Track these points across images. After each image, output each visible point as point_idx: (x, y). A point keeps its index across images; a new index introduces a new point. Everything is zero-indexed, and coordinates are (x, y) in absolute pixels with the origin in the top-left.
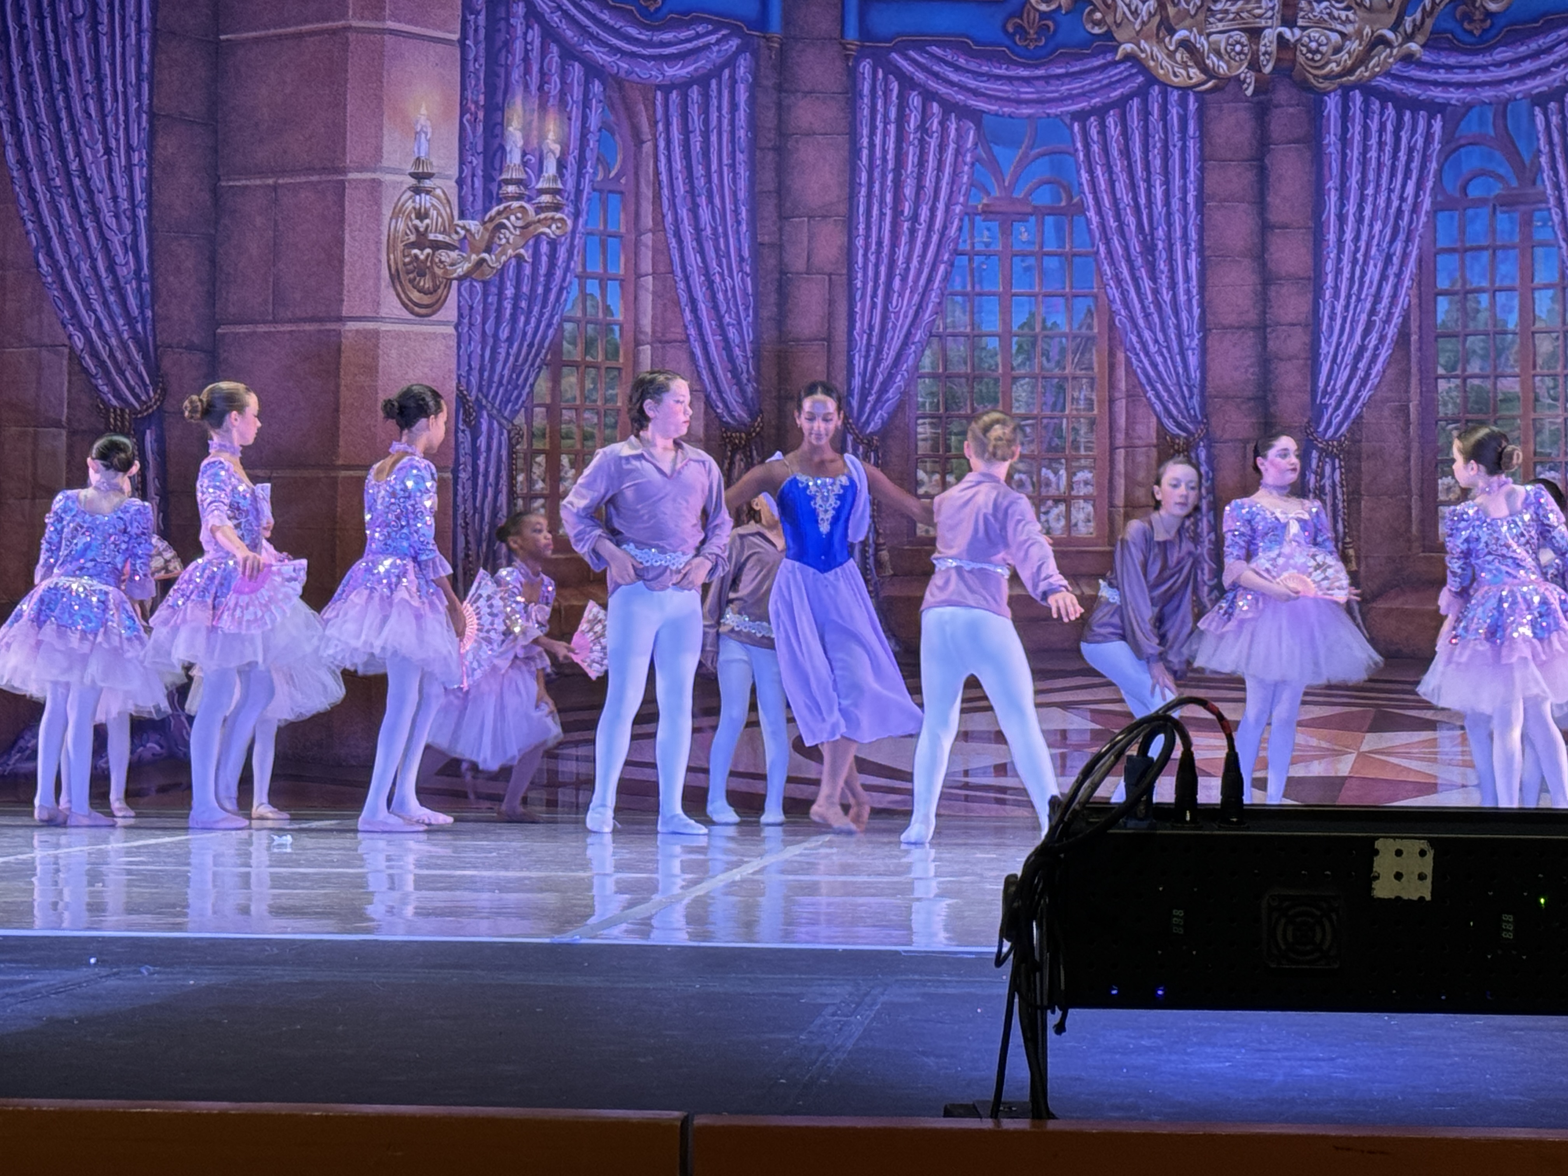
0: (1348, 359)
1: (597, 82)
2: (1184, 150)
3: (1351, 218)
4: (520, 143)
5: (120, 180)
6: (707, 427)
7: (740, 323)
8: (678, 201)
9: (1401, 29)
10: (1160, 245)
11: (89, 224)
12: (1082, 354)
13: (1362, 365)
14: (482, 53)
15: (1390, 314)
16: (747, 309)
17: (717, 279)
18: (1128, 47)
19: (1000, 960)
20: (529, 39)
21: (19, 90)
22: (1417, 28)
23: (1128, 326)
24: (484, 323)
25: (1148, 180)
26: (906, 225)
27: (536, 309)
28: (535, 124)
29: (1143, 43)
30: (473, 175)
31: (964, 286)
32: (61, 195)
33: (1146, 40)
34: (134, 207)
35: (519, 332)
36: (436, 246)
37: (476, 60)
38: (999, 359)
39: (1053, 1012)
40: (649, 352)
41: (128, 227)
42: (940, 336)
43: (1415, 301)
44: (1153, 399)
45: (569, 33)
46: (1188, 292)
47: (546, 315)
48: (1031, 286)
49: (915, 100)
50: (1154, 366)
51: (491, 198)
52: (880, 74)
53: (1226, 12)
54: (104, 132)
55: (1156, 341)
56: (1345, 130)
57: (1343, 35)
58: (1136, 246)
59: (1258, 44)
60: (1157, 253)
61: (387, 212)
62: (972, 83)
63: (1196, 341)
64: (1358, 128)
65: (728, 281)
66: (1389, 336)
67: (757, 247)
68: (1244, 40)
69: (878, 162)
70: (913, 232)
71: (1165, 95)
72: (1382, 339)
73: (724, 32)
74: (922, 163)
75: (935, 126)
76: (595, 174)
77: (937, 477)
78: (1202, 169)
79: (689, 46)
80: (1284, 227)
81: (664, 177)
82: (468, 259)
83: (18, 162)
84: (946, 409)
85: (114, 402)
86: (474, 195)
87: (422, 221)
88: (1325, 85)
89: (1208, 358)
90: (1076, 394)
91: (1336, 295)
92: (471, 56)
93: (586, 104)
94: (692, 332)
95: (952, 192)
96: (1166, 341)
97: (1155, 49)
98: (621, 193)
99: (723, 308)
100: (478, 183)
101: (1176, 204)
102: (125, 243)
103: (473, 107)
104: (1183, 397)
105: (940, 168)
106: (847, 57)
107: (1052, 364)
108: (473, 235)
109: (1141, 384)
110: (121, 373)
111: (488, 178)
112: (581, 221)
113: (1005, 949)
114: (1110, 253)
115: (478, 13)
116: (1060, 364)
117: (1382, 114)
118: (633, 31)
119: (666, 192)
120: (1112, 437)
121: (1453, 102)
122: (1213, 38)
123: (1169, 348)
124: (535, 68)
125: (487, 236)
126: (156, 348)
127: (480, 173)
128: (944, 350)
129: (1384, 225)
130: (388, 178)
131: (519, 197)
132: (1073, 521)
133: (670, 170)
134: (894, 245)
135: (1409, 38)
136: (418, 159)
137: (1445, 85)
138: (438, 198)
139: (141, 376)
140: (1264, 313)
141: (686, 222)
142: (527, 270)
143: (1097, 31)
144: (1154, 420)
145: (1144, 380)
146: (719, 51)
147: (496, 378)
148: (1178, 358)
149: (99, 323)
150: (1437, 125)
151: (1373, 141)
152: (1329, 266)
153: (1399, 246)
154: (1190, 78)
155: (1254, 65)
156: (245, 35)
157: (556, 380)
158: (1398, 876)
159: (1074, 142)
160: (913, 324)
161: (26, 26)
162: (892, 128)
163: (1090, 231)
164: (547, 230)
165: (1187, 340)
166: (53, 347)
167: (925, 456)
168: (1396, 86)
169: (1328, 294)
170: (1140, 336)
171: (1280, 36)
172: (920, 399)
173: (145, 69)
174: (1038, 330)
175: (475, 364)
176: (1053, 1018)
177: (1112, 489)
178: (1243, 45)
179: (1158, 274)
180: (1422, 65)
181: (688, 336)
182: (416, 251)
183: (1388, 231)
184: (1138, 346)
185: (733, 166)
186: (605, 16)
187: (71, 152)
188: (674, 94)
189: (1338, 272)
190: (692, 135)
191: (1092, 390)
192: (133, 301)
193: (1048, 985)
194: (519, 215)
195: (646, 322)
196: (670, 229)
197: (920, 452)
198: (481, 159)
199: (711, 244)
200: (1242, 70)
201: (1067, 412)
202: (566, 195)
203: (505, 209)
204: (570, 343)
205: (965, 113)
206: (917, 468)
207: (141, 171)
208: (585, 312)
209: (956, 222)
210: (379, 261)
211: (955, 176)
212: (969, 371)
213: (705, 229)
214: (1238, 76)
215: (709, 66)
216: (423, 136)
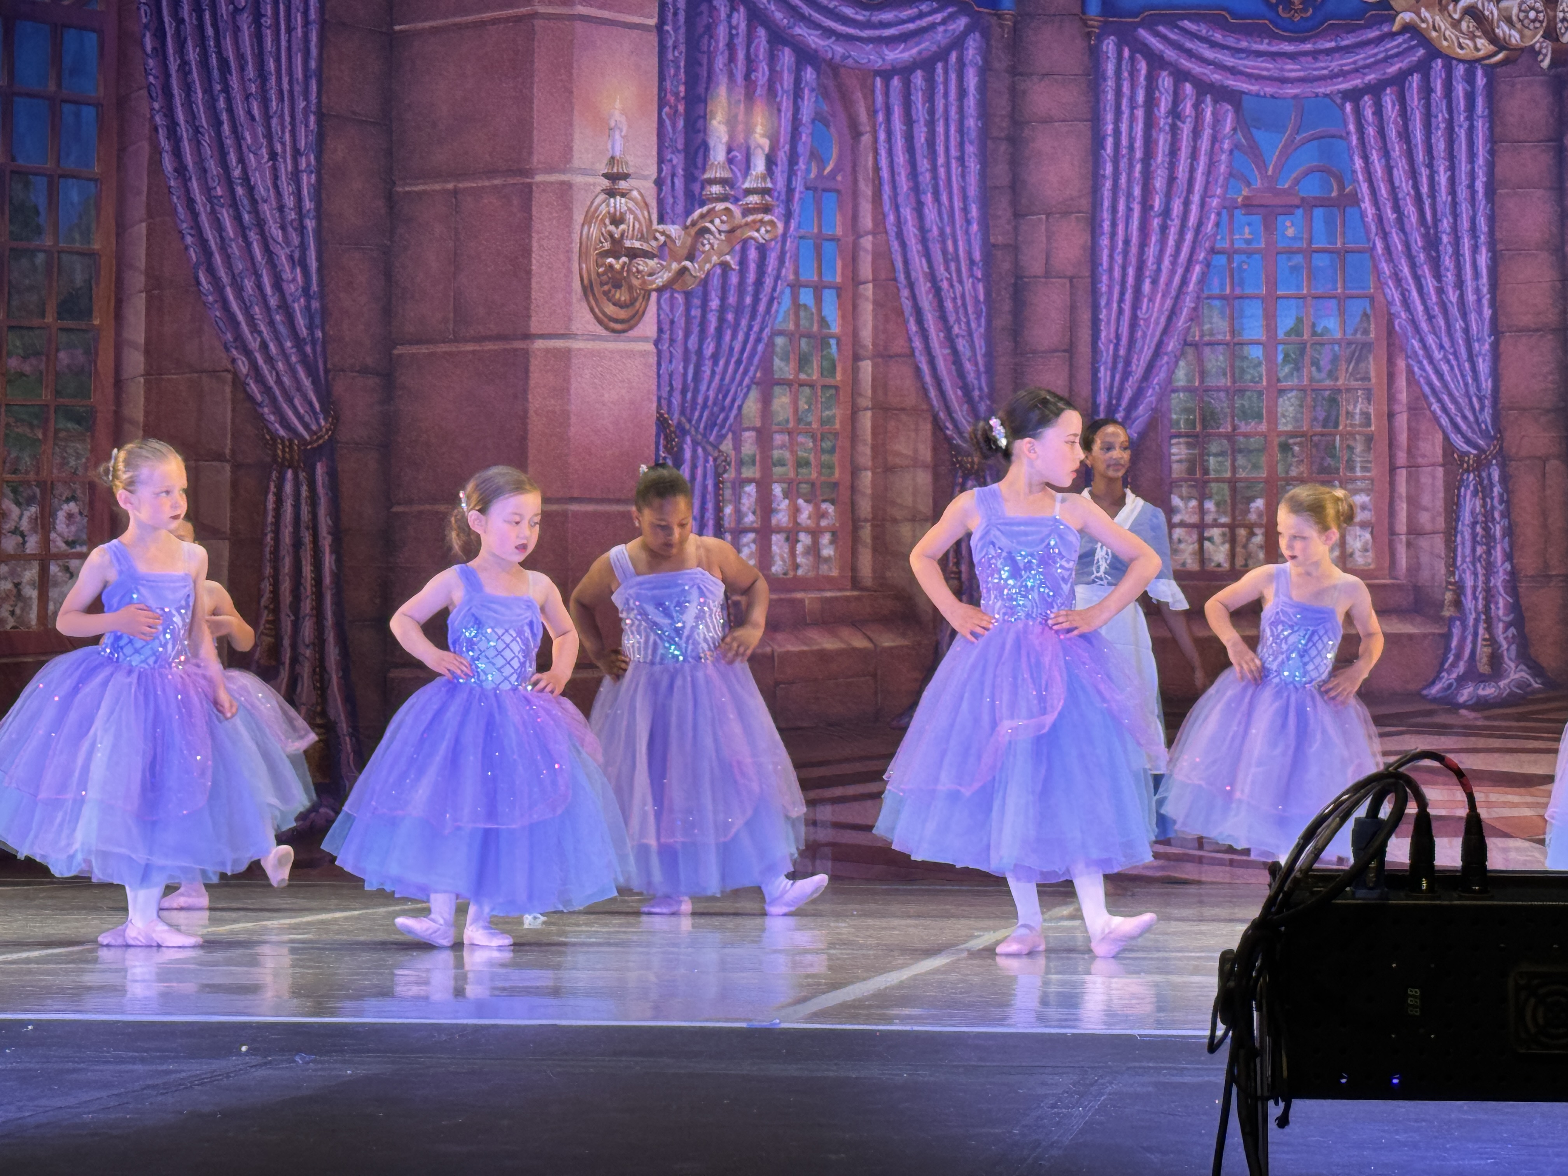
1: (809, 70)
2: (1471, 130)
4: (725, 138)
5: (287, 189)
6: (935, 450)
7: (970, 334)
8: (901, 199)
10: (1445, 239)
11: (253, 236)
12: (1357, 364)
14: (682, 39)
16: (978, 318)
18: (1407, 17)
19: (1213, 1046)
20: (734, 22)
21: (176, 90)
23: (1409, 330)
24: (686, 337)
25: (1430, 166)
26: (1156, 223)
27: (744, 323)
28: (741, 117)
29: (1424, 13)
30: (673, 175)
31: (1223, 289)
32: (222, 206)
33: (1427, 8)
34: (301, 216)
35: (725, 347)
36: (633, 254)
37: (675, 47)
38: (1263, 369)
39: (1277, 1103)
40: (870, 369)
41: (296, 240)
42: (1195, 345)
44: (1439, 412)
45: (778, 15)
46: (1477, 291)
47: (756, 328)
48: (1298, 287)
49: (1165, 81)
50: (1440, 374)
51: (694, 199)
52: (1126, 53)
54: (269, 136)
55: (1441, 347)
58: (1417, 241)
59: (1555, 9)
60: (1441, 248)
61: (579, 217)
62: (1229, 61)
63: (1487, 347)
65: (958, 287)
67: (989, 249)
69: (1124, 151)
70: (1164, 228)
71: (1449, 70)
74: (1173, 152)
75: (1188, 108)
76: (808, 171)
77: (1193, 503)
78: (1492, 152)
79: (911, 26)
81: (885, 174)
82: (669, 269)
83: (176, 170)
84: (1204, 427)
85: (282, 432)
86: (674, 197)
87: (617, 227)
89: (1502, 364)
90: (1350, 408)
92: (670, 43)
93: (797, 94)
94: (918, 344)
95: (1208, 183)
96: (1453, 346)
97: (1437, 18)
98: (838, 191)
99: (952, 319)
100: (679, 183)
101: (1463, 193)
102: (291, 257)
103: (672, 99)
104: (1473, 410)
105: (1194, 155)
106: (1089, 35)
107: (1323, 375)
108: (674, 241)
109: (1426, 397)
110: (290, 400)
111: (690, 178)
112: (793, 224)
113: (1219, 1033)
114: (1388, 249)
116: (1332, 375)
118: (849, 11)
119: (887, 190)
120: (1392, 457)
122: (1503, 4)
123: (1456, 354)
124: (741, 55)
125: (689, 241)
126: (327, 371)
127: (680, 172)
128: (1200, 360)
130: (579, 179)
131: (724, 198)
132: (1349, 550)
133: (891, 165)
134: (1143, 244)
136: (613, 158)
138: (633, 200)
139: (311, 404)
140: (1564, 313)
141: (910, 223)
142: (734, 279)
144: (1440, 436)
145: (1427, 390)
146: (946, 31)
147: (700, 400)
148: (1467, 366)
149: (264, 346)
154: (1477, 49)
155: (1551, 34)
156: (420, 25)
157: (766, 401)
159: (1346, 125)
160: (1165, 331)
161: (183, 21)
162: (1140, 113)
163: (1365, 224)
164: (756, 234)
165: (1477, 345)
166: (213, 373)
167: (1180, 480)
170: (1422, 341)
172: (1174, 416)
173: (313, 64)
174: (1306, 336)
175: (678, 384)
176: (1274, 1110)
177: (1392, 514)
178: (1538, 12)
179: (1443, 272)
181: (913, 349)
182: (610, 260)
184: (1421, 353)
185: (961, 159)
187: (233, 158)
188: (896, 82)
190: (915, 125)
191: (1369, 404)
192: (301, 321)
193: (1269, 1073)
194: (724, 218)
195: (867, 334)
196: (892, 230)
197: (1174, 476)
198: (681, 156)
199: (938, 246)
200: (1537, 40)
201: (1341, 428)
202: (776, 194)
203: (709, 212)
204: (782, 359)
205: (1222, 94)
206: (1171, 493)
207: (309, 178)
208: (797, 325)
209: (1213, 216)
210: (570, 271)
211: (1212, 164)
212: (1229, 384)
213: (931, 230)
214: (1532, 47)
215: (934, 48)
216: (617, 133)
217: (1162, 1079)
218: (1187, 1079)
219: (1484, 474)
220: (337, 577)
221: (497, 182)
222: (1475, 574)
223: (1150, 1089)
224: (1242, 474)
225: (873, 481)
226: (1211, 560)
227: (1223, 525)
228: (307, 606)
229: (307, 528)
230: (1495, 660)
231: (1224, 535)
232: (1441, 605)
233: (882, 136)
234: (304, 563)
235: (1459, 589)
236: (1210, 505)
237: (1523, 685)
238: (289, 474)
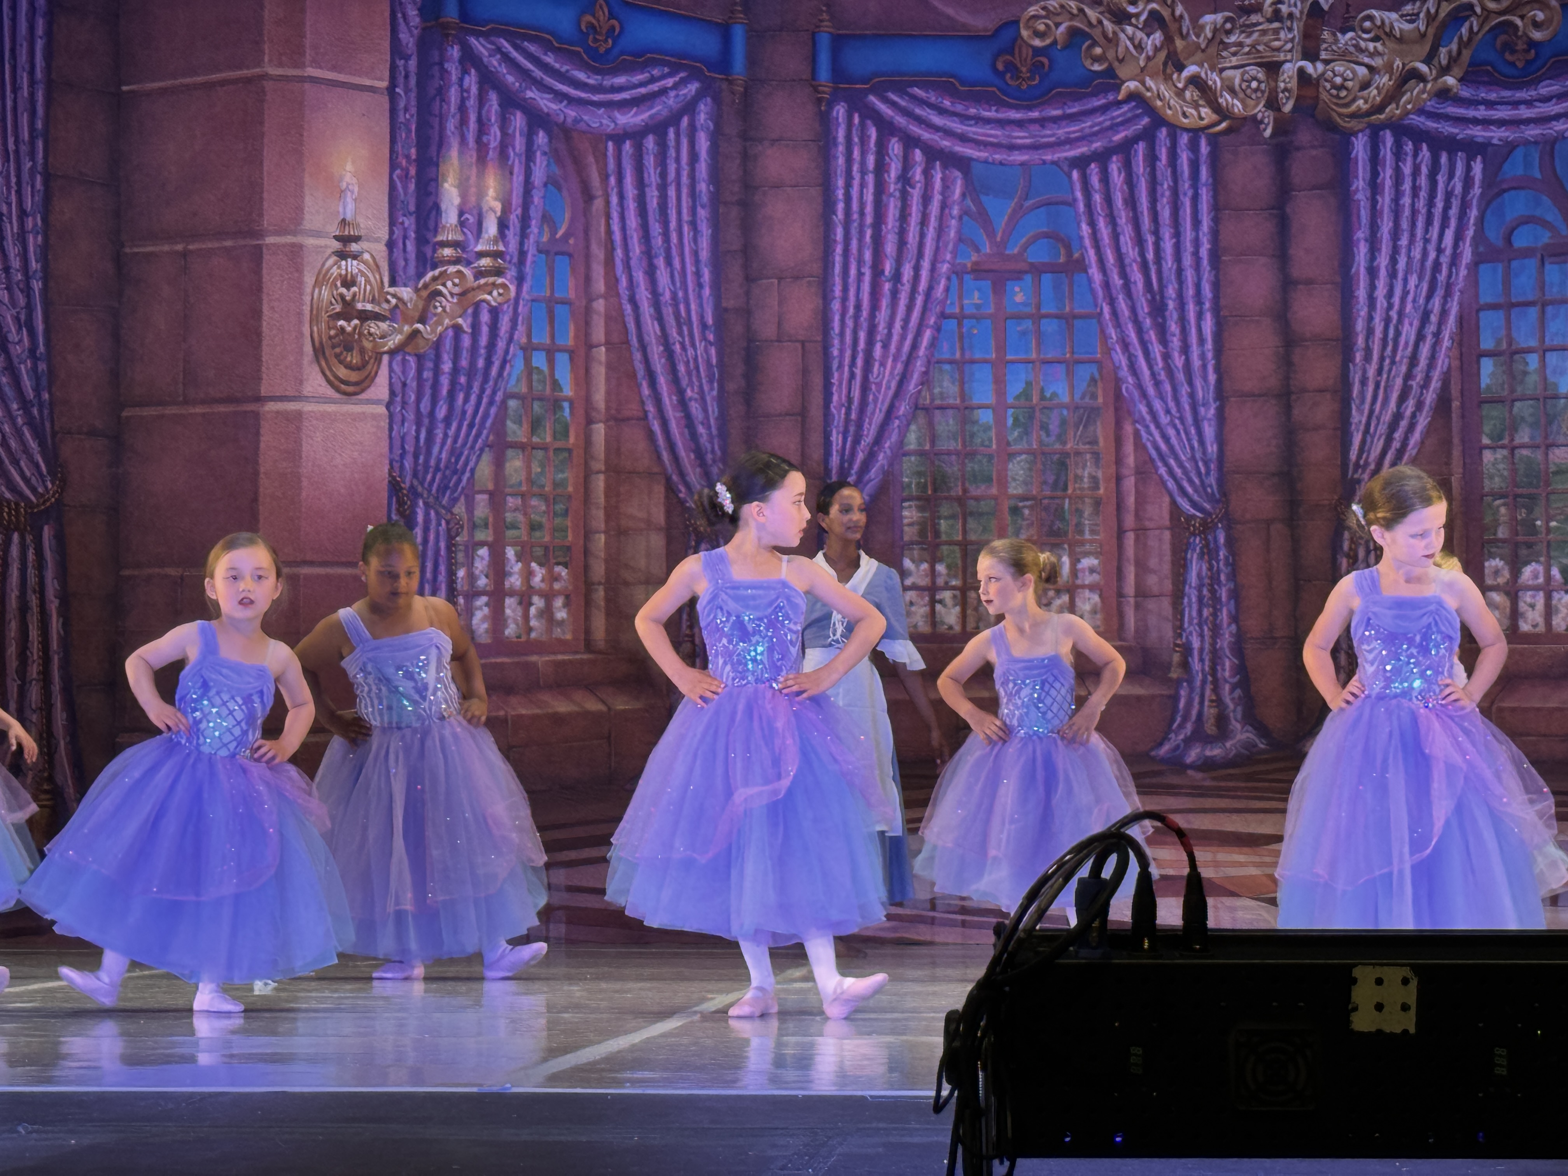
0: (1383, 429)
1: (541, 134)
2: (1195, 198)
3: (1383, 273)
4: (457, 201)
5: (12, 250)
6: (668, 513)
7: (703, 398)
8: (633, 263)
9: (1435, 62)
10: (1171, 305)
12: (1086, 426)
13: (1398, 435)
14: (413, 102)
15: (1428, 379)
16: (711, 382)
17: (677, 348)
18: (1132, 85)
19: (939, 1106)
20: (465, 86)
22: (1453, 60)
23: (1136, 394)
24: (418, 400)
25: (1156, 233)
26: (887, 286)
27: (476, 386)
28: (473, 179)
29: (1149, 82)
30: (405, 238)
31: (954, 354)
33: (1152, 77)
34: (27, 277)
35: (458, 410)
36: (364, 316)
37: (406, 110)
38: (993, 434)
39: (1002, 1163)
40: (603, 432)
41: (22, 301)
42: (926, 409)
43: (1456, 363)
44: (1166, 477)
45: (510, 79)
47: (488, 392)
48: (1027, 351)
49: (895, 147)
50: (1166, 438)
51: (425, 262)
52: (856, 120)
53: (1240, 44)
55: (1168, 411)
56: (1375, 174)
57: (1370, 68)
58: (1143, 307)
59: (1276, 81)
60: (1167, 313)
61: (309, 280)
62: (959, 128)
63: (1212, 411)
64: (1389, 172)
65: (691, 352)
66: (1428, 401)
67: (720, 312)
68: (1261, 76)
69: (855, 216)
70: (895, 294)
71: (1173, 137)
72: (1419, 405)
73: (682, 75)
74: (904, 217)
75: (917, 174)
76: (540, 234)
77: (925, 566)
78: (1216, 220)
79: (643, 90)
80: (1309, 282)
81: (617, 237)
82: (400, 331)
84: (935, 490)
85: (8, 495)
86: (406, 260)
87: (348, 290)
88: (1353, 124)
89: (1227, 429)
90: (1079, 472)
91: (1368, 358)
92: (402, 104)
93: (529, 157)
94: (651, 408)
95: (937, 249)
96: (1179, 411)
97: (1162, 87)
98: (570, 255)
99: (684, 382)
100: (410, 246)
101: (1188, 260)
102: (17, 319)
103: (404, 163)
104: (1199, 474)
105: (924, 222)
106: (819, 101)
107: (1053, 438)
108: (405, 304)
109: (1152, 460)
110: (16, 462)
111: (422, 240)
112: (526, 287)
113: (945, 1093)
114: (1115, 313)
115: (407, 58)
116: (1061, 438)
117: (1415, 155)
118: (581, 76)
119: (619, 253)
120: (1120, 520)
121: (1495, 141)
122: (1227, 73)
123: (1182, 419)
124: (473, 117)
125: (421, 305)
126: (54, 434)
127: (413, 235)
128: (931, 424)
129: (1421, 278)
130: (310, 242)
131: (457, 261)
133: (624, 229)
134: (874, 308)
135: (1445, 71)
136: (344, 220)
137: (1486, 123)
138: (365, 263)
139: (37, 466)
140: (1287, 378)
141: (642, 286)
142: (466, 341)
143: (1097, 67)
144: (1167, 499)
145: (1154, 453)
146: (677, 96)
147: (433, 462)
148: (1193, 431)
150: (1477, 168)
151: (1407, 186)
152: (1360, 325)
153: (1436, 302)
154: (1201, 119)
155: (1273, 104)
156: (149, 86)
157: (499, 463)
158: (1379, 1007)
159: (1073, 191)
160: (897, 395)
162: (870, 179)
163: (1093, 291)
164: (488, 297)
165: (1202, 410)
167: (912, 543)
168: (1431, 124)
169: (1359, 357)
170: (1150, 406)
171: (1301, 72)
172: (906, 480)
173: (39, 125)
174: (1035, 400)
175: (410, 448)
176: (1000, 1169)
177: (1120, 576)
178: (1260, 82)
179: (1169, 338)
180: (1459, 101)
181: (646, 413)
182: (341, 323)
183: (1425, 286)
184: (1148, 417)
185: (693, 224)
186: (550, 59)
188: (628, 146)
189: (1370, 332)
190: (647, 190)
191: (1097, 467)
192: (27, 383)
193: (994, 1133)
194: (457, 281)
195: (599, 397)
196: (624, 293)
197: (906, 538)
198: (413, 219)
199: (670, 310)
200: (1259, 109)
201: (1070, 491)
202: (508, 258)
203: (441, 274)
204: (515, 423)
205: (952, 160)
206: (902, 555)
207: (35, 238)
208: (530, 387)
209: (943, 282)
210: (302, 334)
211: (941, 230)
212: (960, 447)
213: (662, 295)
214: (1255, 116)
215: (665, 113)
216: (349, 194)
217: (892, 1139)
218: (916, 1140)
219: (1210, 537)
220: (65, 642)
221: (228, 243)
222: (1201, 636)
223: (880, 1150)
224: (973, 537)
225: (606, 543)
226: (943, 623)
227: (953, 588)
228: (34, 670)
229: (34, 592)
230: (1222, 720)
231: (955, 597)
232: (1168, 667)
233: (614, 200)
234: (31, 627)
235: (1187, 650)
236: (941, 568)
237: (1249, 745)
238: (16, 537)
